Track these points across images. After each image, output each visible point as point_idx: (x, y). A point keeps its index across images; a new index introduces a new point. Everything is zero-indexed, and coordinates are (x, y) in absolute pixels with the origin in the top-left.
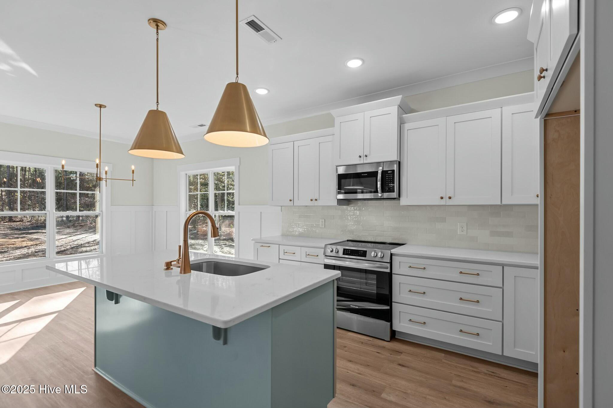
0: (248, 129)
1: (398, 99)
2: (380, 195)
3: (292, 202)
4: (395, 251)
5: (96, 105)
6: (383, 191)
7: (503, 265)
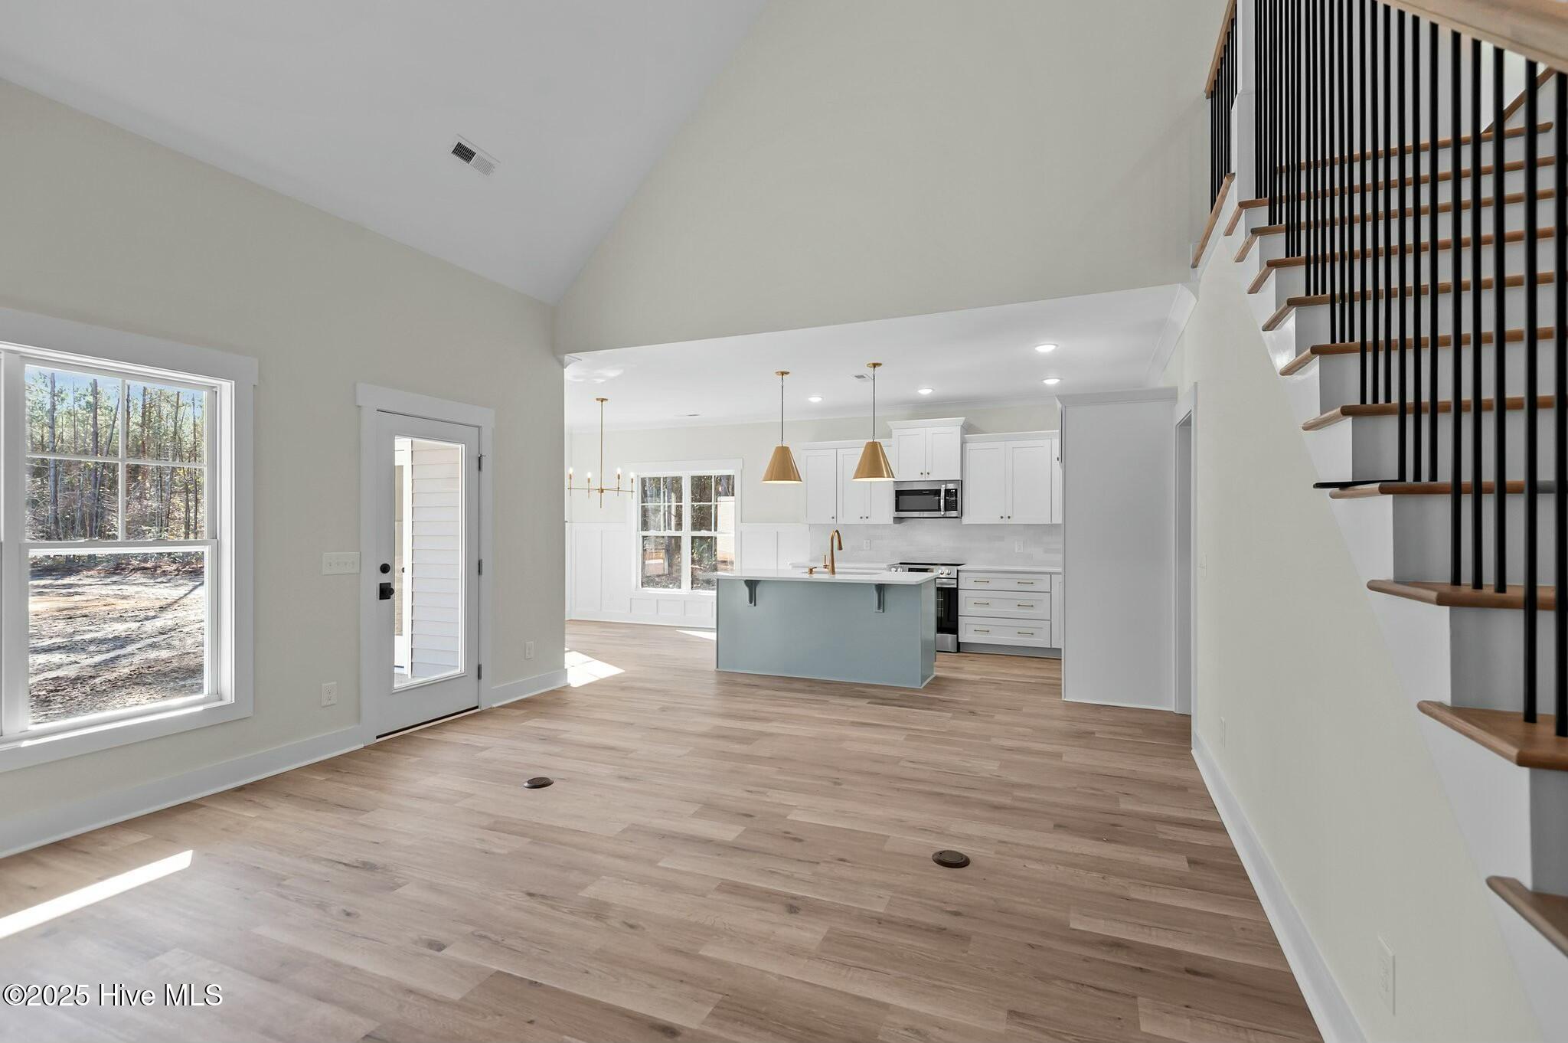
0: (886, 476)
1: (961, 420)
2: (942, 513)
3: (835, 520)
4: (959, 568)
5: (597, 399)
6: (946, 510)
7: (1051, 574)
